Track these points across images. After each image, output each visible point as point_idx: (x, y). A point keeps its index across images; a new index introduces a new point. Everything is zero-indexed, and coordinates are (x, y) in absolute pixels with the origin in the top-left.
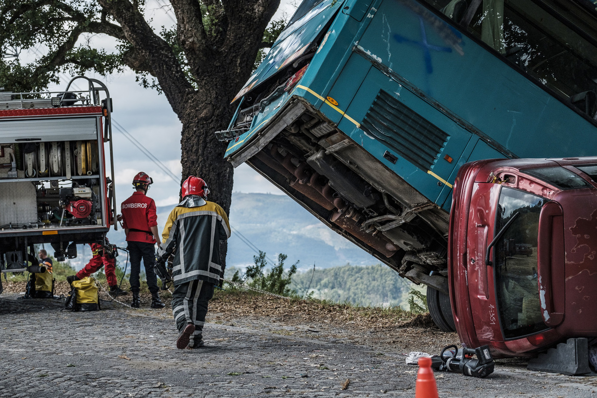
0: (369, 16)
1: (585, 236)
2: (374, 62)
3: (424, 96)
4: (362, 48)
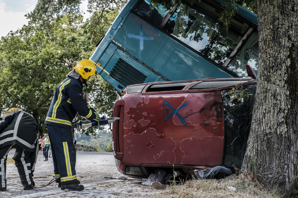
0: (119, 27)
1: (133, 115)
4: (114, 41)
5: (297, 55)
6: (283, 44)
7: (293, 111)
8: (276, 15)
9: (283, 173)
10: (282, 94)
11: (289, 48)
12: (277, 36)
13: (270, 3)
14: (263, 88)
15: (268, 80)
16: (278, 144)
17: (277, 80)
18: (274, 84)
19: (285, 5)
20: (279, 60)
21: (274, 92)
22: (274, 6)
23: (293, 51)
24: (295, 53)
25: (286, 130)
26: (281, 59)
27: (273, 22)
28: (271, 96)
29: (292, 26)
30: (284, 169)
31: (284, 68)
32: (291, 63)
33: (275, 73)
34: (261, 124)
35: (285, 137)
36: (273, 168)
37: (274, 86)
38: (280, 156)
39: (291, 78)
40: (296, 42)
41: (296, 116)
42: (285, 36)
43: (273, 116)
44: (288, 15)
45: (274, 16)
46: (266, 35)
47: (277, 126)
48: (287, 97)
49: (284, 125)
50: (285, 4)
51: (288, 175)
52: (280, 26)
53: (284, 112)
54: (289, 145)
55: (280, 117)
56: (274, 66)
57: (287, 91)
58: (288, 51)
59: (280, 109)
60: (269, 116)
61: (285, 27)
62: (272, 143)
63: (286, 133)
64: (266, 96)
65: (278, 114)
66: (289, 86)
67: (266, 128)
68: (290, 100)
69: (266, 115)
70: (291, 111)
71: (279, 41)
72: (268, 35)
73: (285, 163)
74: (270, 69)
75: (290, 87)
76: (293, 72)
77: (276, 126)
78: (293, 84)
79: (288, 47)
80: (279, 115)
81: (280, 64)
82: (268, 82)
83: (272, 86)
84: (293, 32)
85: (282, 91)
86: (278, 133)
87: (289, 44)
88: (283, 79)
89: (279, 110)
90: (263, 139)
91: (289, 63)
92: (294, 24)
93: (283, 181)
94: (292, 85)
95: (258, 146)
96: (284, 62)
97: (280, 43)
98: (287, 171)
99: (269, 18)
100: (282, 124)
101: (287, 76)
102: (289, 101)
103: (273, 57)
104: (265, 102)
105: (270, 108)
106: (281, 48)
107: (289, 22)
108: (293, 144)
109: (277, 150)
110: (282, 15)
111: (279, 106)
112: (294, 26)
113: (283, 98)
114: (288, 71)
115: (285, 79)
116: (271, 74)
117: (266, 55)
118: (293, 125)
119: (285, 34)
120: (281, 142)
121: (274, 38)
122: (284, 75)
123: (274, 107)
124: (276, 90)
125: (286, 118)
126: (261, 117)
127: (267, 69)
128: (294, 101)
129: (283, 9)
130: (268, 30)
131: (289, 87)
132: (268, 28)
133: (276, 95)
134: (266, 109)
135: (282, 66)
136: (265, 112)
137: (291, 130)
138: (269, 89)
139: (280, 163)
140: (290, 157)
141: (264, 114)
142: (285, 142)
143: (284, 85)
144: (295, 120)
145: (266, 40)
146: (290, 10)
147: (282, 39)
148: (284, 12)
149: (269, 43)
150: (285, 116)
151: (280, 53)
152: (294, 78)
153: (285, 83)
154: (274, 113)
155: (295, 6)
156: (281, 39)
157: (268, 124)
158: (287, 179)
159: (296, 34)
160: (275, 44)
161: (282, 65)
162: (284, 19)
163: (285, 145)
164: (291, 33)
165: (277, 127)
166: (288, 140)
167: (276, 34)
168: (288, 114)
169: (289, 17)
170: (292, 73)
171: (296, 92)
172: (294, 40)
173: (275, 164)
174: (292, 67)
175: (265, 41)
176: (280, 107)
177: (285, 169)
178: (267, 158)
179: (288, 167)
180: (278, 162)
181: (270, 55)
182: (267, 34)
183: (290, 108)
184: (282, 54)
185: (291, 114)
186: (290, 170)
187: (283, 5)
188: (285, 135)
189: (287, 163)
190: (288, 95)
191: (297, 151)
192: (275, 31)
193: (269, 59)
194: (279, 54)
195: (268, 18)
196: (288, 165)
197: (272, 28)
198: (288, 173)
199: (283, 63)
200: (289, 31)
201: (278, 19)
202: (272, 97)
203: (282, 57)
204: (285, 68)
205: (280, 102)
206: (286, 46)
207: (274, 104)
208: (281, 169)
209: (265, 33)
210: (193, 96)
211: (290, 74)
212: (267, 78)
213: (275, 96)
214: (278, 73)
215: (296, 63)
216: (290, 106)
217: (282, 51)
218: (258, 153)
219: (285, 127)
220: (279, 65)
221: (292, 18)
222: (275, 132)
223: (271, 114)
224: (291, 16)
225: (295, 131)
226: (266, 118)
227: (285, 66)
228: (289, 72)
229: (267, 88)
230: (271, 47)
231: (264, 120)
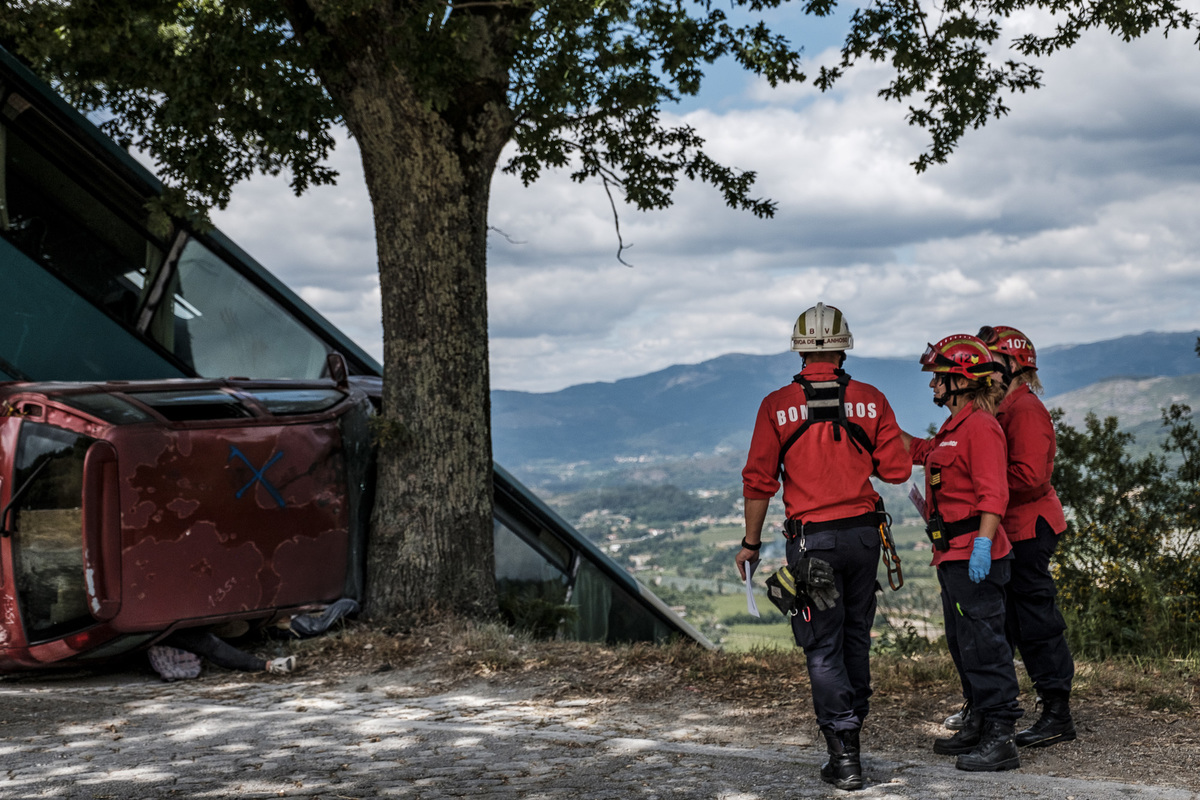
1: (149, 489)
13: (449, 234)
15: (454, 401)
18: (468, 411)
20: (472, 363)
27: (458, 281)
45: (460, 266)
56: (465, 375)
59: (480, 464)
64: (451, 437)
67: (458, 505)
69: (455, 476)
80: (478, 476)
81: (477, 372)
82: (456, 407)
83: (463, 415)
89: (477, 465)
90: (454, 528)
99: (446, 268)
100: (483, 495)
121: (461, 312)
124: (472, 424)
126: (443, 480)
127: (449, 378)
130: (448, 296)
132: (448, 289)
136: (451, 470)
141: (451, 475)
149: (452, 324)
162: (476, 277)
165: (478, 501)
167: (466, 307)
175: (442, 318)
181: (455, 349)
182: (445, 302)
184: (476, 350)
187: (473, 246)
192: (464, 298)
193: (453, 357)
194: (471, 349)
201: (468, 276)
210: (294, 433)
212: (451, 398)
226: (455, 483)
229: (451, 420)
231: (450, 488)
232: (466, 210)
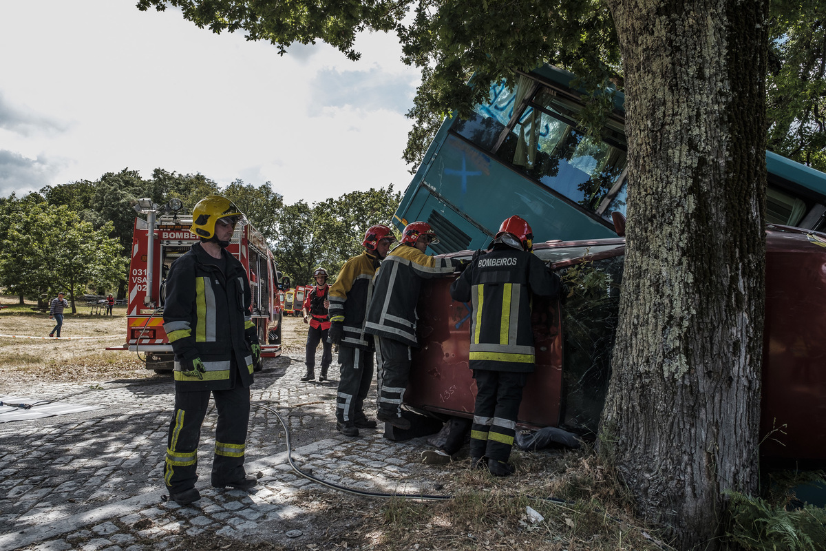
0: (433, 159)
2: (431, 191)
3: (458, 210)
4: (425, 183)
5: (713, 185)
6: (676, 160)
7: (703, 323)
8: (660, 95)
9: (677, 473)
10: (673, 281)
11: (692, 170)
12: (661, 144)
13: (644, 68)
14: (632, 267)
15: (643, 248)
16: (665, 402)
17: (662, 247)
18: (656, 257)
19: (678, 68)
20: (666, 201)
21: (656, 277)
22: (654, 74)
23: (704, 175)
24: (707, 180)
25: (685, 368)
26: (671, 198)
27: (652, 114)
28: (650, 286)
29: (698, 115)
30: (680, 465)
31: (679, 218)
32: (696, 204)
33: (658, 232)
34: (629, 349)
35: (684, 386)
36: (654, 456)
37: (656, 262)
38: (671, 431)
39: (696, 243)
40: (709, 154)
41: (713, 335)
42: (681, 141)
43: (655, 333)
44: (687, 90)
45: (655, 97)
46: (638, 145)
47: (662, 358)
48: (687, 290)
49: (680, 357)
50: (681, 65)
51: (692, 478)
52: (668, 119)
53: (680, 326)
54: (693, 407)
55: (670, 337)
56: (654, 216)
57: (688, 274)
58: (689, 177)
59: (671, 317)
60: (644, 331)
61: (680, 120)
62: (652, 398)
63: (687, 376)
64: (638, 286)
65: (664, 329)
66: (692, 260)
67: (640, 360)
68: (697, 296)
69: (639, 329)
70: (699, 323)
71: (667, 155)
72: (641, 145)
73: (683, 449)
74: (647, 223)
75: (695, 265)
76: (703, 226)
77: (660, 357)
78: (702, 255)
79: (690, 167)
80: (667, 331)
81: (670, 210)
82: (643, 253)
83: (651, 262)
84: (703, 129)
85: (674, 275)
86: (666, 375)
87: (692, 159)
88: (678, 246)
89: (666, 319)
90: (633, 385)
91: (693, 206)
92: (706, 109)
93: (678, 492)
94: (702, 258)
95: (622, 399)
96: (678, 205)
97: (669, 159)
98: (689, 469)
99: (644, 103)
100: (677, 355)
101: (686, 239)
102: (694, 298)
103: (653, 193)
104: (637, 299)
105: (648, 314)
106: (671, 171)
107: (689, 107)
108: (706, 403)
109: (663, 416)
110: (673, 92)
111: (667, 311)
112: (705, 114)
113: (677, 290)
114: (690, 225)
115: (681, 244)
116: (649, 234)
117: (639, 190)
118: (704, 356)
119: (682, 137)
120: (673, 398)
121: (654, 148)
122: (680, 235)
123: (655, 311)
124: (661, 273)
125: (686, 339)
126: (629, 334)
127: (641, 222)
128: (707, 299)
129: (676, 78)
130: (642, 133)
131: (693, 264)
132: (642, 127)
133: (660, 284)
134: (638, 316)
135: (675, 215)
136: (636, 322)
137: (700, 368)
138: (645, 270)
139: (670, 447)
140: (695, 435)
141: (635, 327)
142: (682, 399)
143: (680, 260)
144: (709, 346)
145: (637, 156)
146: (692, 77)
147: (672, 149)
148: (676, 85)
149: (645, 161)
150: (682, 335)
151: (668, 182)
152: (705, 242)
153: (682, 256)
154: (656, 326)
155: (707, 65)
156: (670, 151)
157: (643, 350)
158: (688, 489)
159: (709, 135)
160: (657, 164)
161: (675, 212)
162: (678, 102)
163: (682, 405)
164: (696, 131)
165: (663, 361)
166: (692, 394)
167: (659, 140)
168: (691, 331)
169: (690, 94)
170: (700, 230)
171: (711, 276)
172: (704, 148)
173: (660, 448)
174: (701, 214)
175: (636, 159)
176: (671, 312)
177: (683, 464)
178: (642, 430)
179: (692, 460)
180: (665, 444)
181: (646, 190)
182: (640, 142)
183: (696, 315)
184: (673, 186)
185: (699, 329)
186: (695, 466)
187: (674, 69)
188: (683, 382)
189: (688, 450)
190: (691, 283)
191: (715, 420)
192: (657, 132)
193: (643, 199)
194: (666, 186)
195: (641, 105)
196: (691, 455)
197: (649, 126)
198: (692, 474)
199: (676, 207)
200: (690, 129)
201: (664, 103)
202: (652, 289)
203: (675, 193)
204: (683, 218)
205: (671, 302)
206: (683, 164)
207: (655, 304)
208: (673, 462)
209: (637, 141)
211: (696, 231)
212: (640, 243)
213: (657, 286)
214: (664, 232)
215: (710, 205)
216: (696, 309)
217: (672, 178)
218: (621, 417)
219: (683, 362)
220: (667, 212)
221: (698, 97)
222: (657, 372)
223: (650, 327)
224: (695, 93)
225: (711, 372)
226: (639, 336)
227: (681, 213)
228: (691, 227)
229: (640, 268)
230: (649, 172)
231: (634, 342)
232: (663, 32)
